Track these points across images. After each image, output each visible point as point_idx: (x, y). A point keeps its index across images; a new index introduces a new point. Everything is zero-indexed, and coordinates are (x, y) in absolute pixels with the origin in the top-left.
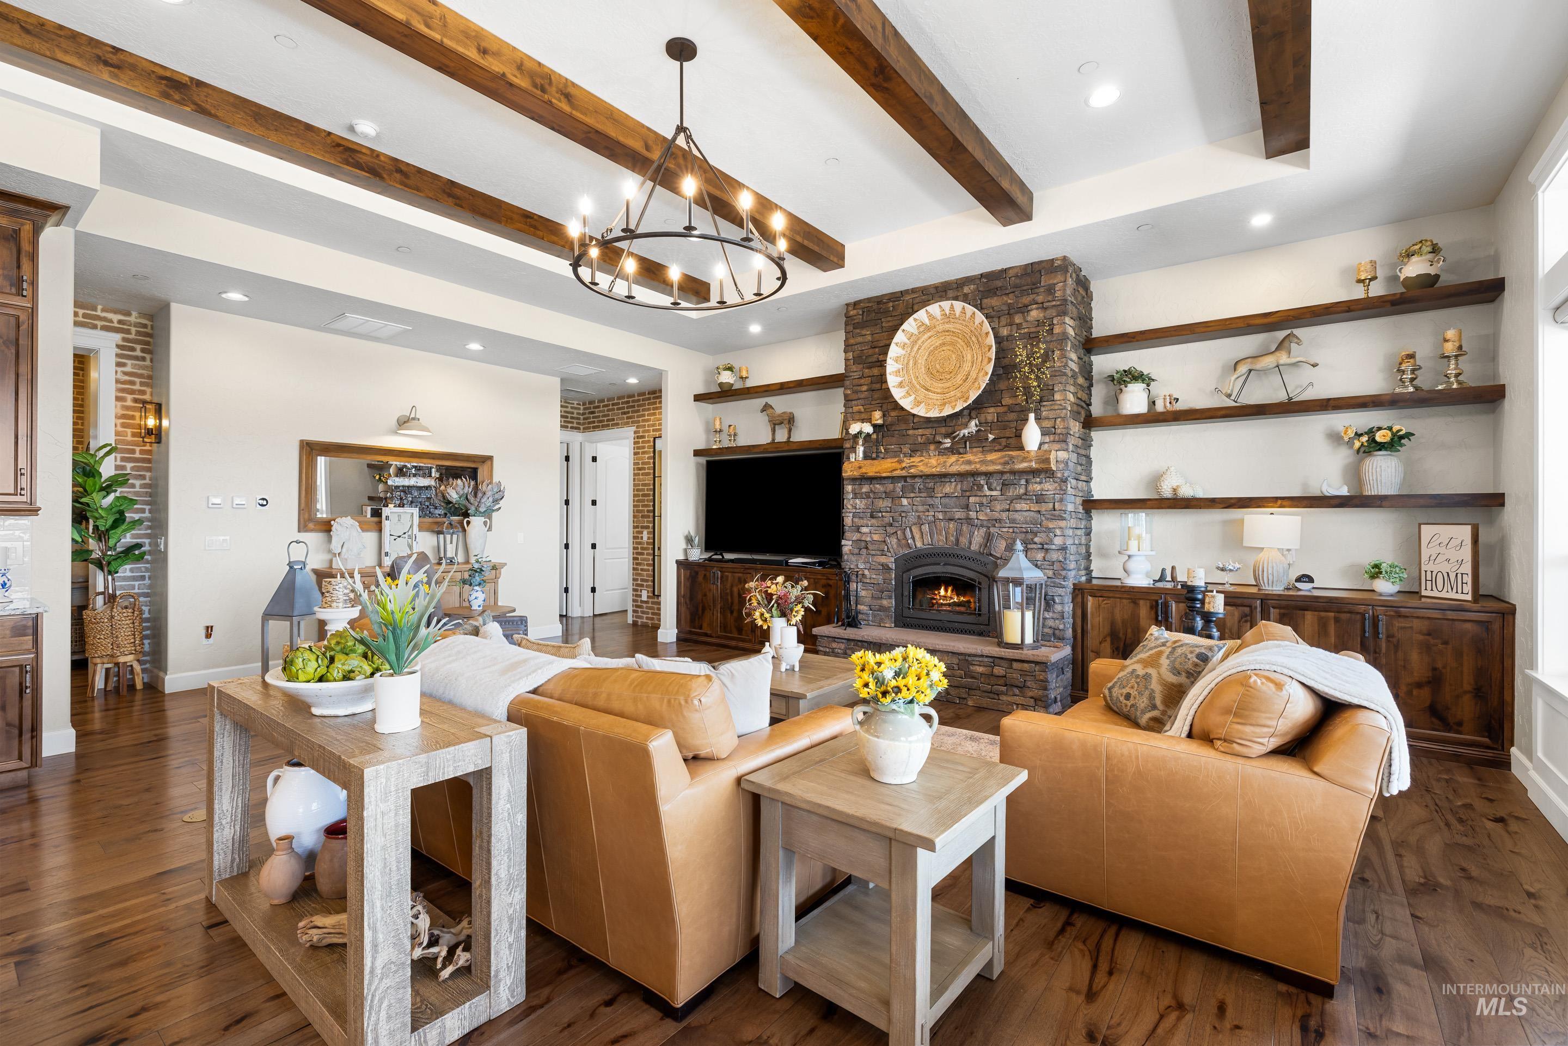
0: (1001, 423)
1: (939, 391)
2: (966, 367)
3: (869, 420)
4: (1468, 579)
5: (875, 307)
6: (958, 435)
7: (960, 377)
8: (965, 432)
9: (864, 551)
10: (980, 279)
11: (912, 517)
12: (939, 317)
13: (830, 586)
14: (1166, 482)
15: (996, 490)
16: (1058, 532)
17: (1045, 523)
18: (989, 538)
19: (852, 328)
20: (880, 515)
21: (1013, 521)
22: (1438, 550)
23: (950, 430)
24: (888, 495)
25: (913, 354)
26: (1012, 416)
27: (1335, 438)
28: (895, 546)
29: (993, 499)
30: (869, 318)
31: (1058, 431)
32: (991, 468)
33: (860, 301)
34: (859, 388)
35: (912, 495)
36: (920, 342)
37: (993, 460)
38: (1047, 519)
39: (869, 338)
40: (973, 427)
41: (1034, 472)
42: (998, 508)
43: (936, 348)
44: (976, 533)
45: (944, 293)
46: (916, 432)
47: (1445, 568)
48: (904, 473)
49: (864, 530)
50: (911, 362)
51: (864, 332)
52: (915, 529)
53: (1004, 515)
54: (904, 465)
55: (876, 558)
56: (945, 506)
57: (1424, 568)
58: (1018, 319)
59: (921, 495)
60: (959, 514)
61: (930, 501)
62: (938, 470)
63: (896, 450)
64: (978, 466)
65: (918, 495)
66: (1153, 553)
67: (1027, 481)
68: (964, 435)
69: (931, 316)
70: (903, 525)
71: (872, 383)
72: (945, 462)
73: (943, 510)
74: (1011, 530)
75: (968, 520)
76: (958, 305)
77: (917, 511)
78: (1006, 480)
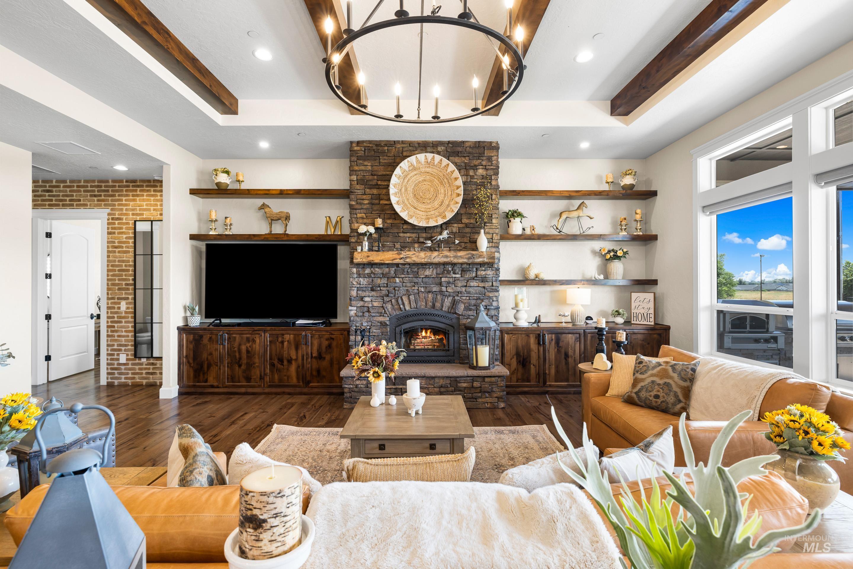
0: (460, 233)
1: (423, 210)
2: (441, 197)
3: (373, 224)
4: (652, 316)
5: (375, 148)
6: (436, 239)
7: (436, 204)
8: (441, 237)
9: (367, 314)
10: (448, 144)
11: (403, 291)
12: (423, 163)
13: (333, 339)
14: (532, 271)
15: (458, 274)
16: (495, 299)
17: (487, 294)
18: (454, 303)
19: (356, 159)
20: (379, 289)
21: (469, 293)
22: (639, 303)
23: (429, 235)
24: (384, 275)
25: (404, 184)
26: (468, 230)
28: (390, 310)
29: (456, 279)
30: (370, 154)
31: (495, 241)
32: (461, 261)
33: (363, 142)
34: (362, 201)
35: (403, 276)
36: (409, 177)
37: (462, 257)
38: (488, 291)
39: (370, 168)
40: (445, 235)
41: (482, 264)
42: (460, 284)
43: (419, 182)
44: (446, 300)
45: (424, 148)
46: (405, 235)
47: (642, 311)
48: (402, 261)
49: (367, 299)
50: (403, 189)
51: (366, 163)
52: (405, 299)
53: (464, 289)
54: (402, 256)
55: (375, 319)
56: (426, 283)
57: (633, 311)
58: (471, 173)
59: (409, 276)
60: (435, 289)
61: (415, 280)
62: (426, 260)
63: (391, 245)
64: (452, 259)
65: (407, 276)
66: (529, 309)
67: (477, 269)
68: (440, 239)
69: (418, 161)
70: (396, 296)
71: (372, 199)
72: (430, 256)
73: (424, 285)
74: (468, 298)
75: (441, 292)
76: (438, 158)
77: (406, 286)
78: (465, 268)
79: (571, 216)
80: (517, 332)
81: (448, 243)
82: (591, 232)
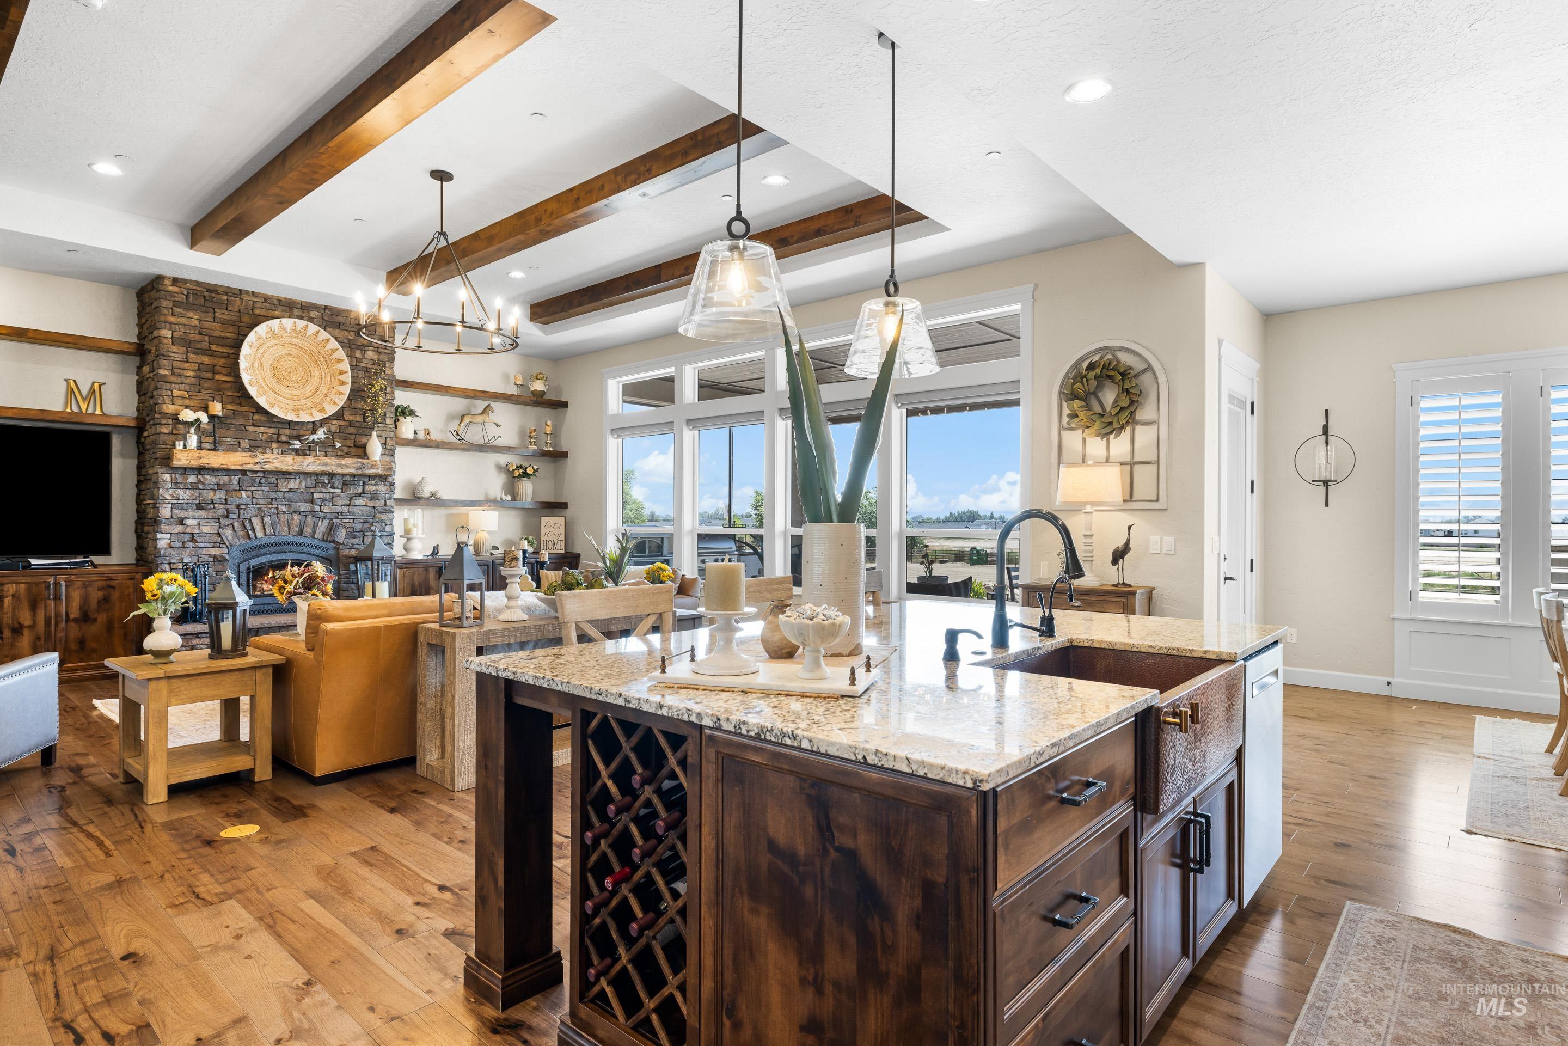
0: (341, 434)
1: (289, 397)
2: (315, 382)
3: (206, 409)
4: (563, 543)
5: (206, 294)
6: (307, 439)
7: (308, 390)
8: (315, 437)
9: (190, 545)
10: (324, 310)
11: (252, 509)
12: (289, 330)
14: (426, 488)
15: (338, 488)
16: (388, 522)
17: (378, 515)
18: (332, 528)
19: (171, 305)
20: (212, 506)
21: (353, 514)
22: (549, 529)
23: (295, 433)
24: (220, 487)
25: (259, 355)
26: (352, 430)
27: (499, 468)
28: (230, 538)
29: (334, 496)
30: (197, 302)
31: (389, 447)
32: (346, 471)
33: (185, 281)
34: (182, 372)
35: (253, 488)
36: (265, 347)
37: (348, 465)
38: (379, 513)
39: (197, 323)
40: (321, 434)
41: (371, 477)
42: (340, 502)
43: (281, 356)
44: (320, 523)
45: (288, 309)
46: (258, 429)
47: (552, 538)
48: (257, 468)
49: (189, 522)
50: (256, 363)
51: (190, 314)
52: (256, 522)
53: (346, 509)
54: (257, 460)
55: (204, 551)
56: (289, 500)
57: (542, 539)
58: (358, 354)
59: (263, 489)
60: (304, 508)
61: (273, 495)
62: (295, 468)
63: (233, 443)
64: (334, 468)
65: (259, 488)
66: (424, 536)
67: (364, 483)
68: (313, 440)
69: (281, 327)
70: (242, 517)
71: (199, 369)
72: (302, 462)
73: (287, 503)
74: (352, 521)
75: (313, 512)
76: (313, 328)
77: (257, 504)
78: (347, 482)
79: (474, 421)
80: (412, 566)
81: (326, 447)
82: (498, 443)
